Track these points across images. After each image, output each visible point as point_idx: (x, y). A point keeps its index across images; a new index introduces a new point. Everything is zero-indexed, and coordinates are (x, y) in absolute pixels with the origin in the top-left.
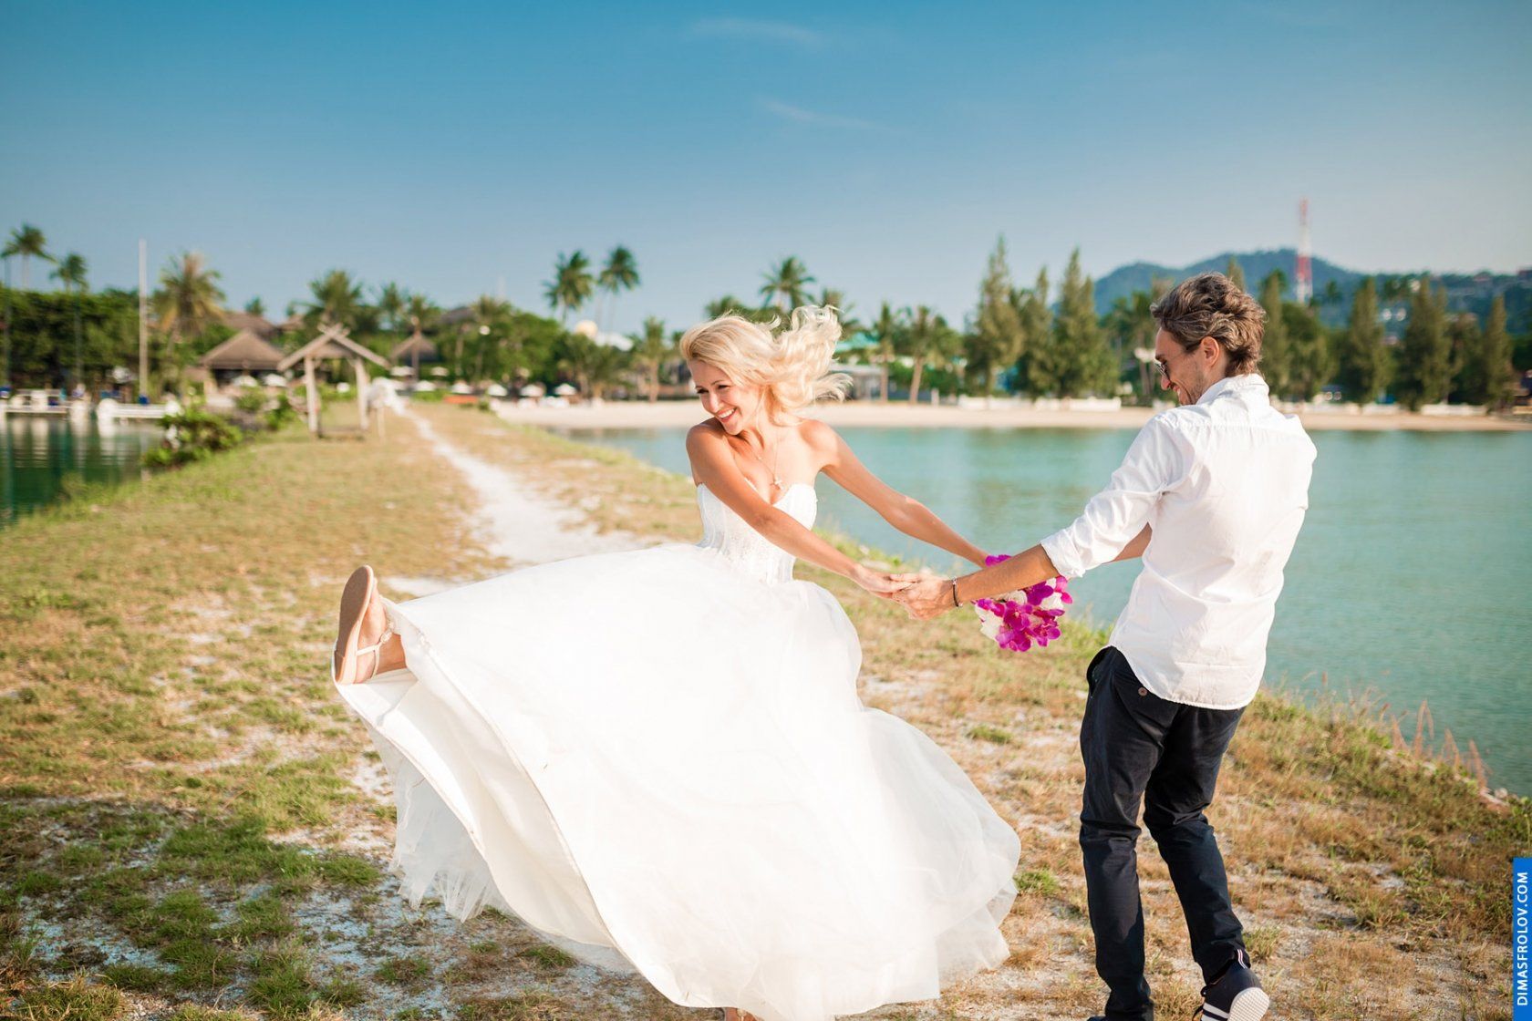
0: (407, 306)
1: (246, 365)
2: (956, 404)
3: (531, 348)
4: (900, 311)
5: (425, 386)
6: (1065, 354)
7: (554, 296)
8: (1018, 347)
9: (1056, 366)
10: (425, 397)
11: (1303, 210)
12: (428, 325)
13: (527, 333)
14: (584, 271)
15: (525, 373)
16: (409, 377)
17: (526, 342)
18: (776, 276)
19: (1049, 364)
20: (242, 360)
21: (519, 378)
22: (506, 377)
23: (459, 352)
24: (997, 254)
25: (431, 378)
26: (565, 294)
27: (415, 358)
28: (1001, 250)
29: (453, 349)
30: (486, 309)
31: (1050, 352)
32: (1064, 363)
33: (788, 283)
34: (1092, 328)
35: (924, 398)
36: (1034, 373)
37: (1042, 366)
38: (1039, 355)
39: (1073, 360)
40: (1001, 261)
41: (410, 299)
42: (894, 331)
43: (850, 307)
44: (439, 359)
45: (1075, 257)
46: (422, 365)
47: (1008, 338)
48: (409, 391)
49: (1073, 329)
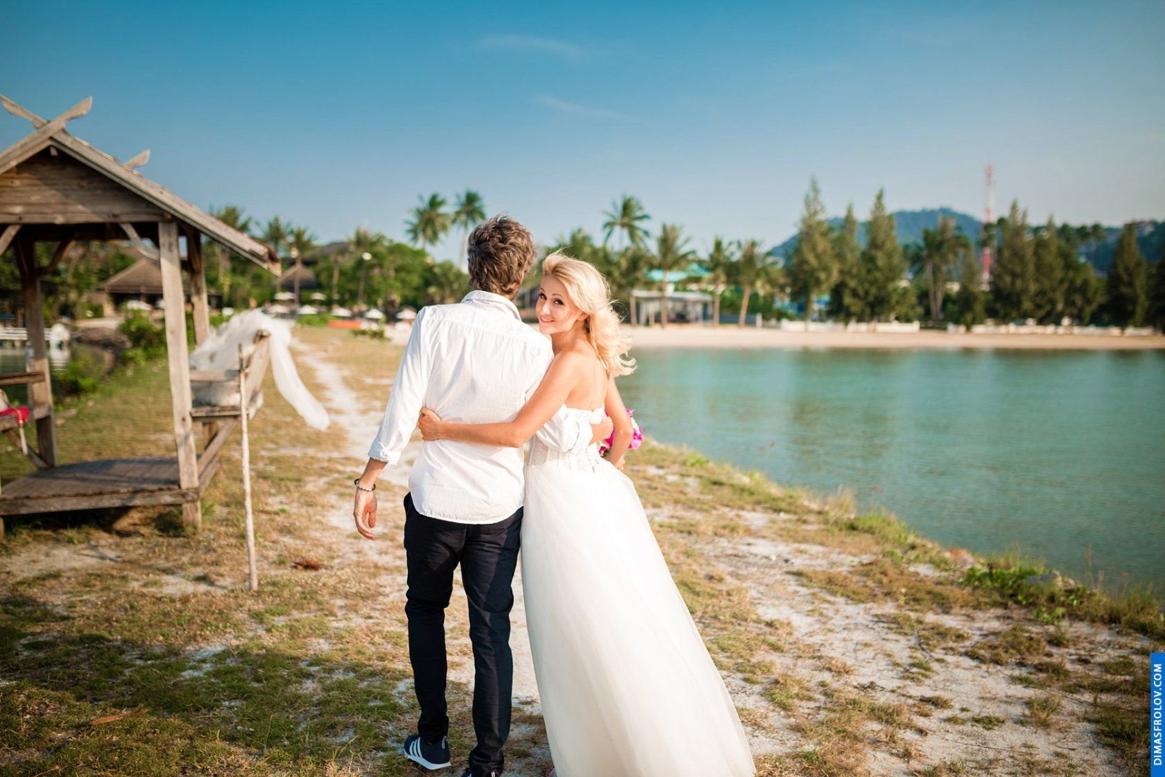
0: (291, 239)
1: (143, 290)
2: (777, 327)
3: (403, 275)
4: (730, 244)
5: (308, 310)
6: (874, 282)
7: (414, 232)
8: (835, 276)
9: (867, 293)
10: (307, 321)
11: (989, 172)
12: (308, 255)
13: (399, 262)
14: (442, 210)
15: (396, 297)
16: (292, 301)
17: (398, 270)
18: (618, 213)
19: (861, 292)
20: (139, 286)
21: (392, 303)
22: (380, 302)
23: (336, 279)
24: (812, 195)
25: (312, 303)
26: (424, 231)
27: (297, 285)
28: (816, 190)
29: (330, 276)
30: (362, 242)
31: (861, 281)
32: (873, 291)
33: (626, 220)
34: (896, 260)
35: (750, 323)
36: (848, 300)
37: (855, 294)
38: (852, 283)
39: (882, 288)
40: (816, 199)
41: (292, 232)
42: (725, 261)
43: (687, 241)
44: (318, 286)
45: (880, 197)
46: (303, 291)
47: (826, 269)
48: (292, 315)
49: (881, 261)
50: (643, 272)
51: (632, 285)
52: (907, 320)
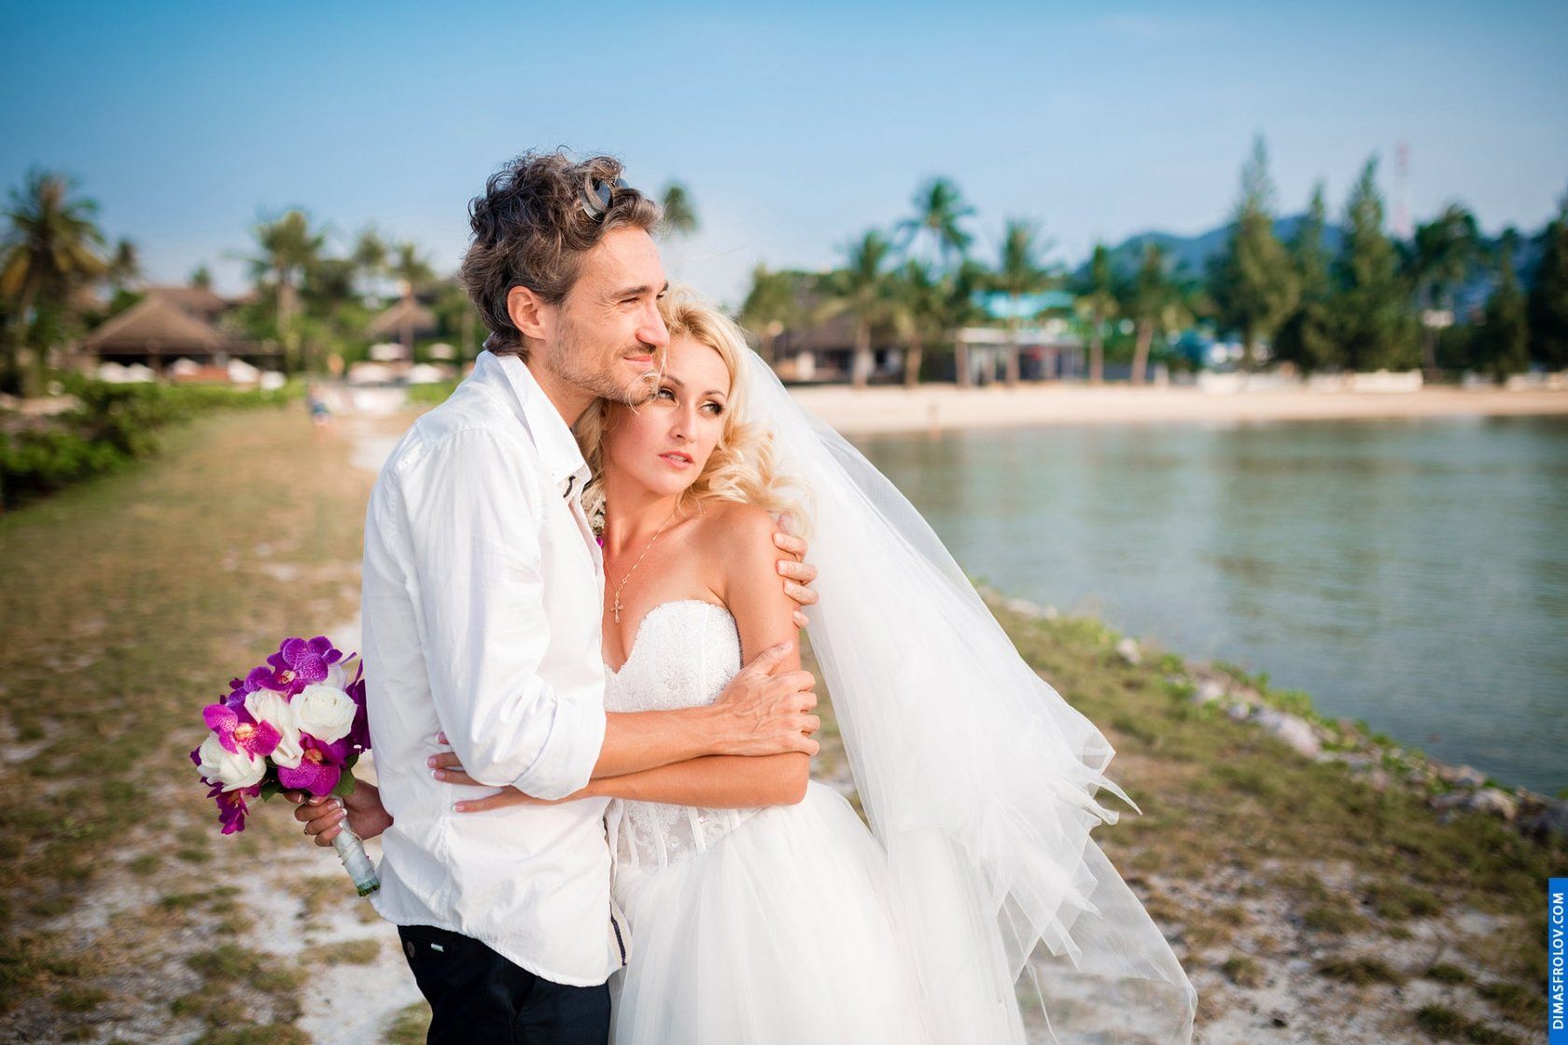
0: (393, 258)
2: (1190, 385)
5: (425, 374)
6: (1351, 308)
8: (1292, 300)
9: (1341, 328)
10: (423, 394)
12: (424, 284)
16: (398, 359)
19: (1332, 324)
24: (1254, 163)
25: (430, 361)
27: (407, 333)
28: (1261, 158)
31: (1333, 308)
32: (1352, 323)
33: (937, 218)
34: (1389, 273)
35: (1149, 378)
36: (1310, 338)
37: (1321, 328)
38: (1319, 312)
39: (1366, 317)
40: (1261, 174)
41: (397, 249)
42: (1111, 276)
44: (441, 333)
45: (1368, 169)
46: (417, 342)
47: (1278, 288)
48: (398, 382)
49: (1365, 271)
50: (976, 300)
51: (963, 319)
52: (1402, 368)
